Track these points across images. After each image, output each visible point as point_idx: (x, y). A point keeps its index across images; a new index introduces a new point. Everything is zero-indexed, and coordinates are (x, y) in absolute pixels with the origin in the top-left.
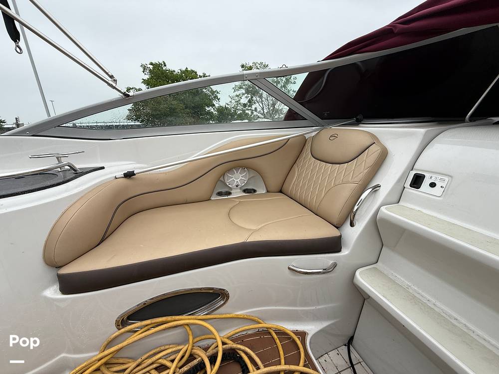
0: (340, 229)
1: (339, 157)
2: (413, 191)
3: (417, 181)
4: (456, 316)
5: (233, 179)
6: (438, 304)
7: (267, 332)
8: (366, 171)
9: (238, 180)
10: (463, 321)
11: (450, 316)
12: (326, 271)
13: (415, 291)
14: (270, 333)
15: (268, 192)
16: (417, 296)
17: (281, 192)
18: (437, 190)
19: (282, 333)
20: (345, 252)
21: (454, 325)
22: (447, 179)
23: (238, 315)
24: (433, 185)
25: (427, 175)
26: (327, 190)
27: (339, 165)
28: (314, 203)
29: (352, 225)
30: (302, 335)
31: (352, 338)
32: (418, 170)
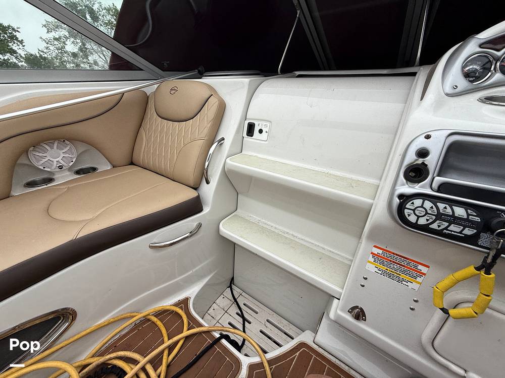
0: (200, 188)
2: (248, 139)
3: (251, 129)
4: (286, 230)
5: (48, 158)
6: (277, 226)
7: (146, 320)
8: (209, 125)
9: (58, 159)
10: (292, 232)
11: (284, 232)
12: (192, 234)
13: (264, 223)
14: (149, 320)
15: (114, 167)
16: (265, 226)
17: (132, 163)
18: (264, 136)
19: (162, 313)
20: (206, 210)
21: (287, 238)
22: (268, 124)
23: (100, 325)
24: (261, 131)
25: (256, 123)
26: (178, 152)
27: (185, 122)
29: (208, 183)
30: (185, 301)
31: (233, 279)
32: (249, 119)
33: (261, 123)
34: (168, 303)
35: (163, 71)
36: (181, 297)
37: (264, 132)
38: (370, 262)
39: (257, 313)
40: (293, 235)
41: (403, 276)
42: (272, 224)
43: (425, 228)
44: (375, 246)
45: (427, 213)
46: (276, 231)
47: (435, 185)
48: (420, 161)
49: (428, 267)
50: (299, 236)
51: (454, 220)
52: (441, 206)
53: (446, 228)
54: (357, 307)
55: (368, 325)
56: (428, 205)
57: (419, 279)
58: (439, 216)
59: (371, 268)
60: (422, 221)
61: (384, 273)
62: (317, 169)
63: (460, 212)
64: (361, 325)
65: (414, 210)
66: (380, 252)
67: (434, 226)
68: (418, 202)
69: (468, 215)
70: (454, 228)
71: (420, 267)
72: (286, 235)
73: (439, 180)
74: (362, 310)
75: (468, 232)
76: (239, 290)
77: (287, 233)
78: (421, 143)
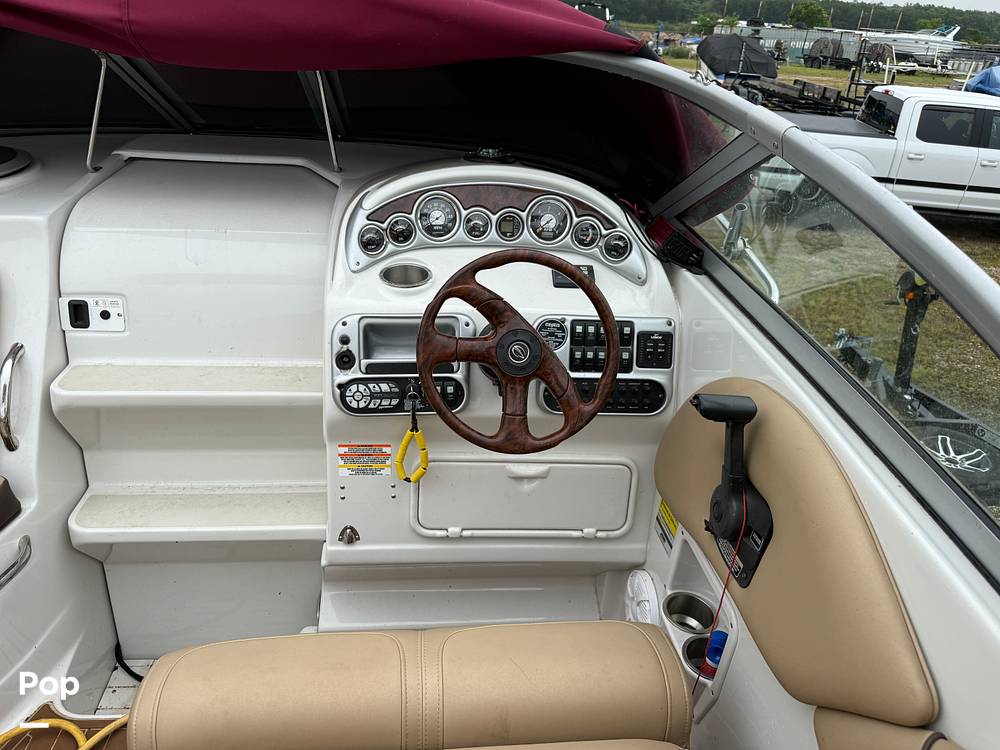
2: (75, 334)
3: (79, 314)
4: (216, 483)
6: (195, 484)
10: (227, 483)
11: (212, 489)
12: (20, 565)
13: (164, 488)
18: (114, 322)
20: (29, 505)
21: (220, 496)
22: (119, 300)
24: (105, 315)
25: (90, 301)
29: (11, 447)
30: (43, 711)
31: (118, 649)
32: (69, 294)
33: (100, 299)
37: (113, 315)
38: (341, 466)
40: (230, 487)
41: (375, 466)
42: (184, 484)
43: (366, 410)
44: (340, 446)
45: (363, 396)
46: (197, 492)
47: (363, 369)
48: (345, 347)
49: (389, 446)
50: (244, 483)
51: (382, 395)
52: (371, 386)
53: (380, 405)
54: (346, 528)
55: (364, 543)
56: (362, 387)
57: (388, 462)
58: (373, 396)
59: (344, 472)
60: (362, 405)
61: (359, 472)
62: (239, 362)
63: (385, 387)
64: (358, 547)
65: (353, 396)
66: (346, 449)
67: (371, 406)
68: (354, 388)
69: (390, 388)
70: (385, 402)
71: (384, 449)
72: (218, 492)
73: (365, 362)
74: (351, 528)
75: (395, 402)
77: (219, 488)
78: (340, 330)
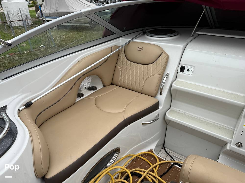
0: (156, 97)
1: (146, 60)
2: (181, 73)
3: (182, 69)
4: (200, 117)
5: (84, 84)
6: (195, 115)
7: (137, 158)
8: (163, 68)
9: (86, 84)
10: (203, 118)
11: (199, 118)
13: (187, 113)
14: (139, 158)
15: (104, 86)
16: (189, 115)
17: (112, 84)
18: (190, 72)
19: (144, 155)
20: (161, 107)
22: (193, 67)
23: (124, 157)
24: (188, 70)
25: (186, 66)
26: (145, 80)
27: (147, 65)
28: (139, 88)
29: (161, 94)
30: (151, 151)
31: (164, 144)
32: (182, 64)
33: (188, 66)
34: (145, 150)
35: (123, 32)
36: (149, 149)
37: (190, 71)
38: (244, 125)
39: (181, 160)
40: (204, 119)
42: (193, 114)
46: (196, 117)
55: (243, 149)
62: (218, 89)
64: (240, 149)
72: (201, 119)
74: (241, 143)
76: (168, 150)
77: (201, 118)
